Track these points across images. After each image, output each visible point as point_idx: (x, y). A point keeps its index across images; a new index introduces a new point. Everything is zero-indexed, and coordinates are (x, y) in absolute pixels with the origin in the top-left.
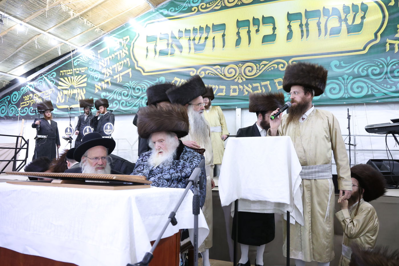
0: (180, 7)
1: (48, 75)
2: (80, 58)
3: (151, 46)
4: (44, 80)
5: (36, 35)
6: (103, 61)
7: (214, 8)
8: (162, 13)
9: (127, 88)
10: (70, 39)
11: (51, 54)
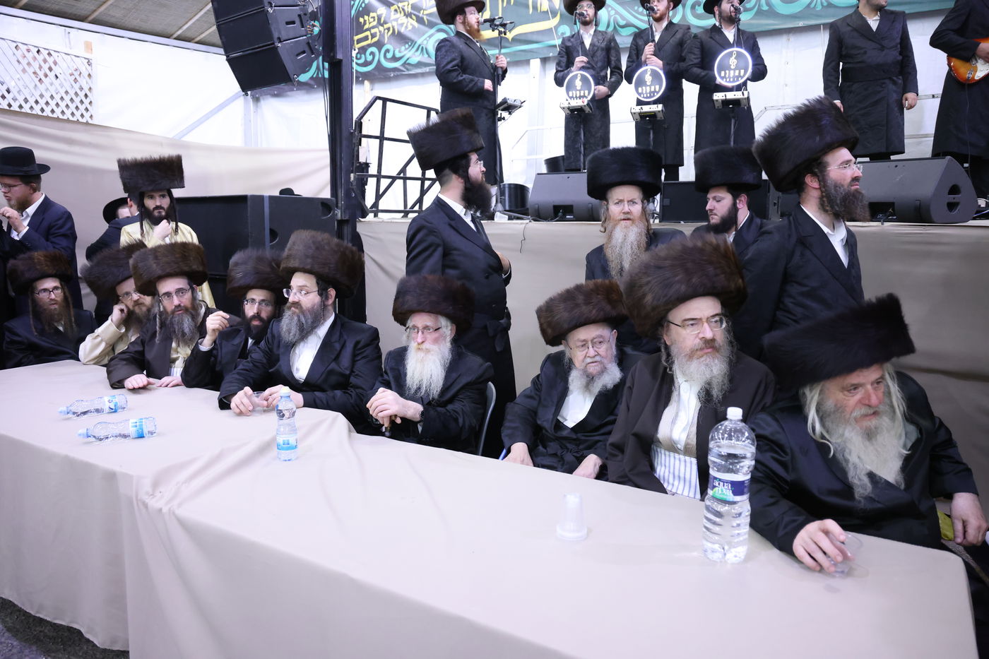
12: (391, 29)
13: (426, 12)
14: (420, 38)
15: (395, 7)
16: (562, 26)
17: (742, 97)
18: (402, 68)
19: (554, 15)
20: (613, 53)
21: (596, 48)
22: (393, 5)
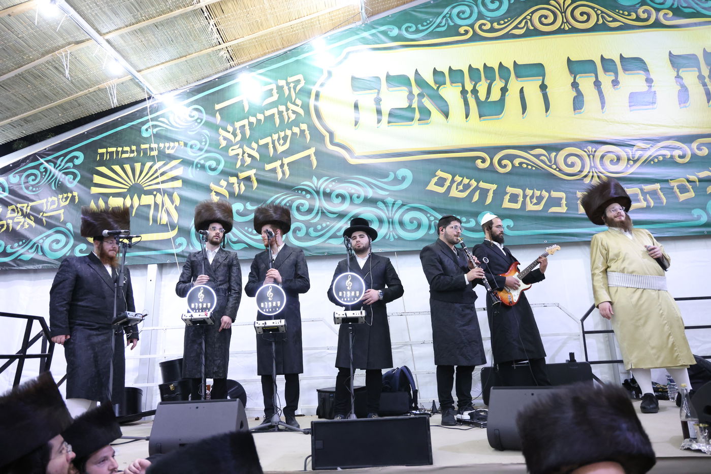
0: (428, 24)
1: (57, 158)
2: (160, 119)
3: (367, 100)
4: (42, 170)
5: (69, 44)
6: (230, 128)
7: (510, 32)
8: (384, 33)
9: (308, 192)
10: (148, 68)
11: (79, 105)
12: (5, 226)
13: (45, 215)
14: (36, 236)
15: (13, 207)
16: (179, 238)
17: (360, 315)
18: (12, 263)
19: (173, 228)
20: (234, 269)
21: (218, 264)
22: (12, 205)
